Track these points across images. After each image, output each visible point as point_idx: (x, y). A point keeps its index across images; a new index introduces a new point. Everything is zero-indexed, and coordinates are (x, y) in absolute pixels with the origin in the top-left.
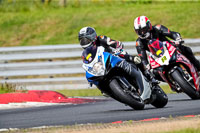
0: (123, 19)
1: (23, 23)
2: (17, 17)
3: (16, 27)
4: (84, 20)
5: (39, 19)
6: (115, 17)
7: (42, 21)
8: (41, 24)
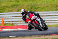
0: (47, 5)
1: (17, 5)
2: (16, 4)
3: (15, 7)
4: (35, 5)
5: (22, 4)
6: (44, 4)
7: (23, 5)
8: (23, 6)
